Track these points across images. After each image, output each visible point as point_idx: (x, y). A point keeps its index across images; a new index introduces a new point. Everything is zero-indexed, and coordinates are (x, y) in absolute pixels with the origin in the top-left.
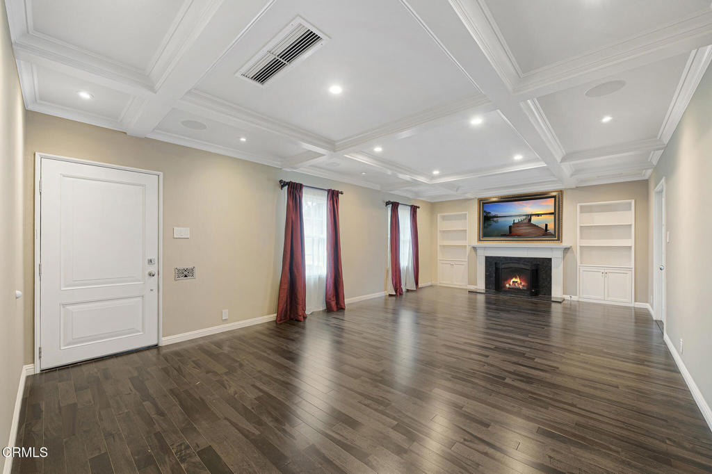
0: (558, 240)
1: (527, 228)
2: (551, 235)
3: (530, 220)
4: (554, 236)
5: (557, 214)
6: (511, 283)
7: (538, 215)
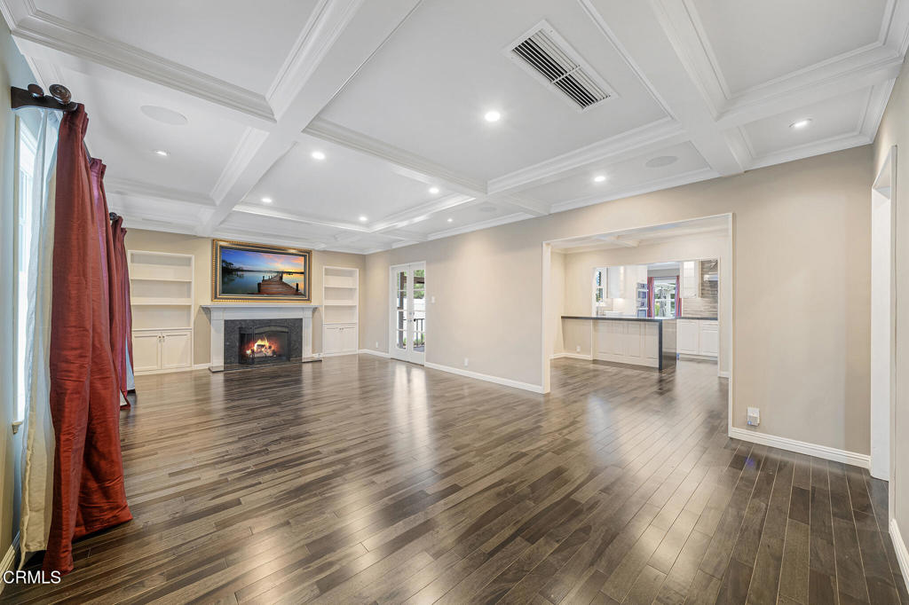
0: (308, 300)
1: (277, 286)
2: (301, 294)
3: (281, 278)
4: (305, 295)
5: (306, 273)
6: (255, 348)
7: (290, 273)
